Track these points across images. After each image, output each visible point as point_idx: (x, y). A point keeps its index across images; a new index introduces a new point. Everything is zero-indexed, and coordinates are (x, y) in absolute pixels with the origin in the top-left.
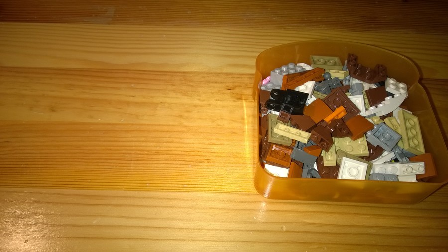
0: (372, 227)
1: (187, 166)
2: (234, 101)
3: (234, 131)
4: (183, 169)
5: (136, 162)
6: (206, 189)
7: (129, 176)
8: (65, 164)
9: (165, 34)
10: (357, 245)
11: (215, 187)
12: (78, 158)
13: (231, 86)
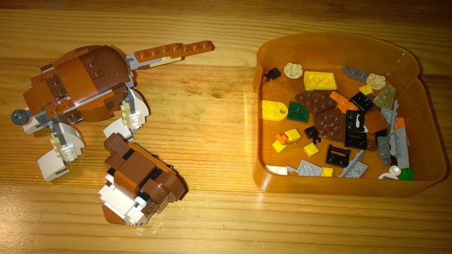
0: (312, 225)
2: (189, 95)
3: (185, 127)
5: (85, 158)
7: (77, 172)
8: (15, 160)
9: (123, 22)
10: (295, 243)
12: (27, 154)
13: (186, 79)
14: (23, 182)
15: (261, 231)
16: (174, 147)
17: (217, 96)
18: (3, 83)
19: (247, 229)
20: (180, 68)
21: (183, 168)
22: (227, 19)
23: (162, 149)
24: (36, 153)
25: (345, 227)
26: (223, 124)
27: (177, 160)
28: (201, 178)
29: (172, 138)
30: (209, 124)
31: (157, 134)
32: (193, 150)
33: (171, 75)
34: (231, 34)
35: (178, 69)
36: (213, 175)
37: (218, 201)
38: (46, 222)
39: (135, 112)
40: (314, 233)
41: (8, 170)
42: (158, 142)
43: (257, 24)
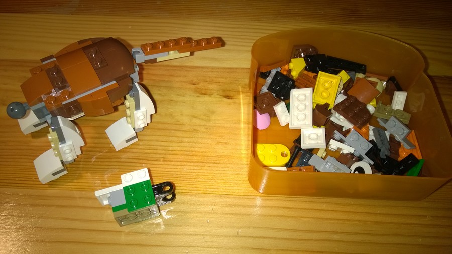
0: (336, 233)
2: (198, 96)
3: (195, 128)
4: (136, 168)
5: (86, 160)
7: (77, 175)
8: (11, 162)
9: (131, 25)
10: (318, 252)
12: (25, 155)
13: (196, 80)
14: (17, 185)
15: (279, 239)
16: (182, 149)
17: (228, 97)
18: (4, 84)
19: (263, 236)
20: (189, 69)
21: (192, 171)
22: (237, 23)
23: (169, 151)
25: (373, 235)
27: (186, 162)
28: (212, 181)
29: (181, 139)
30: (220, 125)
31: (164, 136)
32: (203, 152)
33: (180, 76)
34: (242, 37)
35: (186, 70)
36: (225, 178)
37: (230, 206)
38: (41, 228)
39: (140, 109)
41: (3, 172)
42: (166, 144)
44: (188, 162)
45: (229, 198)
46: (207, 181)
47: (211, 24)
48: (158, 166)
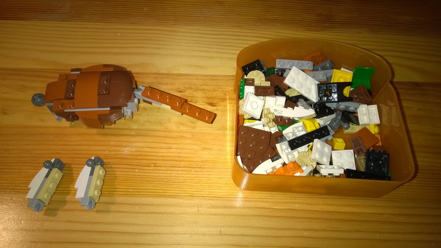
1: (134, 170)
3: (182, 135)
4: (130, 173)
6: (151, 193)
8: (15, 169)
9: (120, 33)
11: (160, 191)
12: (28, 163)
13: (182, 88)
14: (23, 191)
16: (170, 154)
17: (212, 104)
18: (3, 93)
19: (243, 234)
20: (176, 77)
21: (180, 175)
22: (220, 30)
23: (159, 156)
24: (36, 162)
25: (337, 231)
26: (219, 131)
27: (175, 167)
28: (198, 184)
29: (169, 145)
30: (205, 132)
31: (154, 142)
32: (189, 158)
33: (167, 84)
34: (224, 44)
35: (173, 78)
36: (209, 181)
37: (214, 207)
38: (47, 230)
40: (308, 237)
41: (9, 179)
42: (156, 150)
43: (249, 34)
44: (176, 167)
45: (213, 200)
46: (193, 184)
47: (195, 31)
48: (149, 171)
